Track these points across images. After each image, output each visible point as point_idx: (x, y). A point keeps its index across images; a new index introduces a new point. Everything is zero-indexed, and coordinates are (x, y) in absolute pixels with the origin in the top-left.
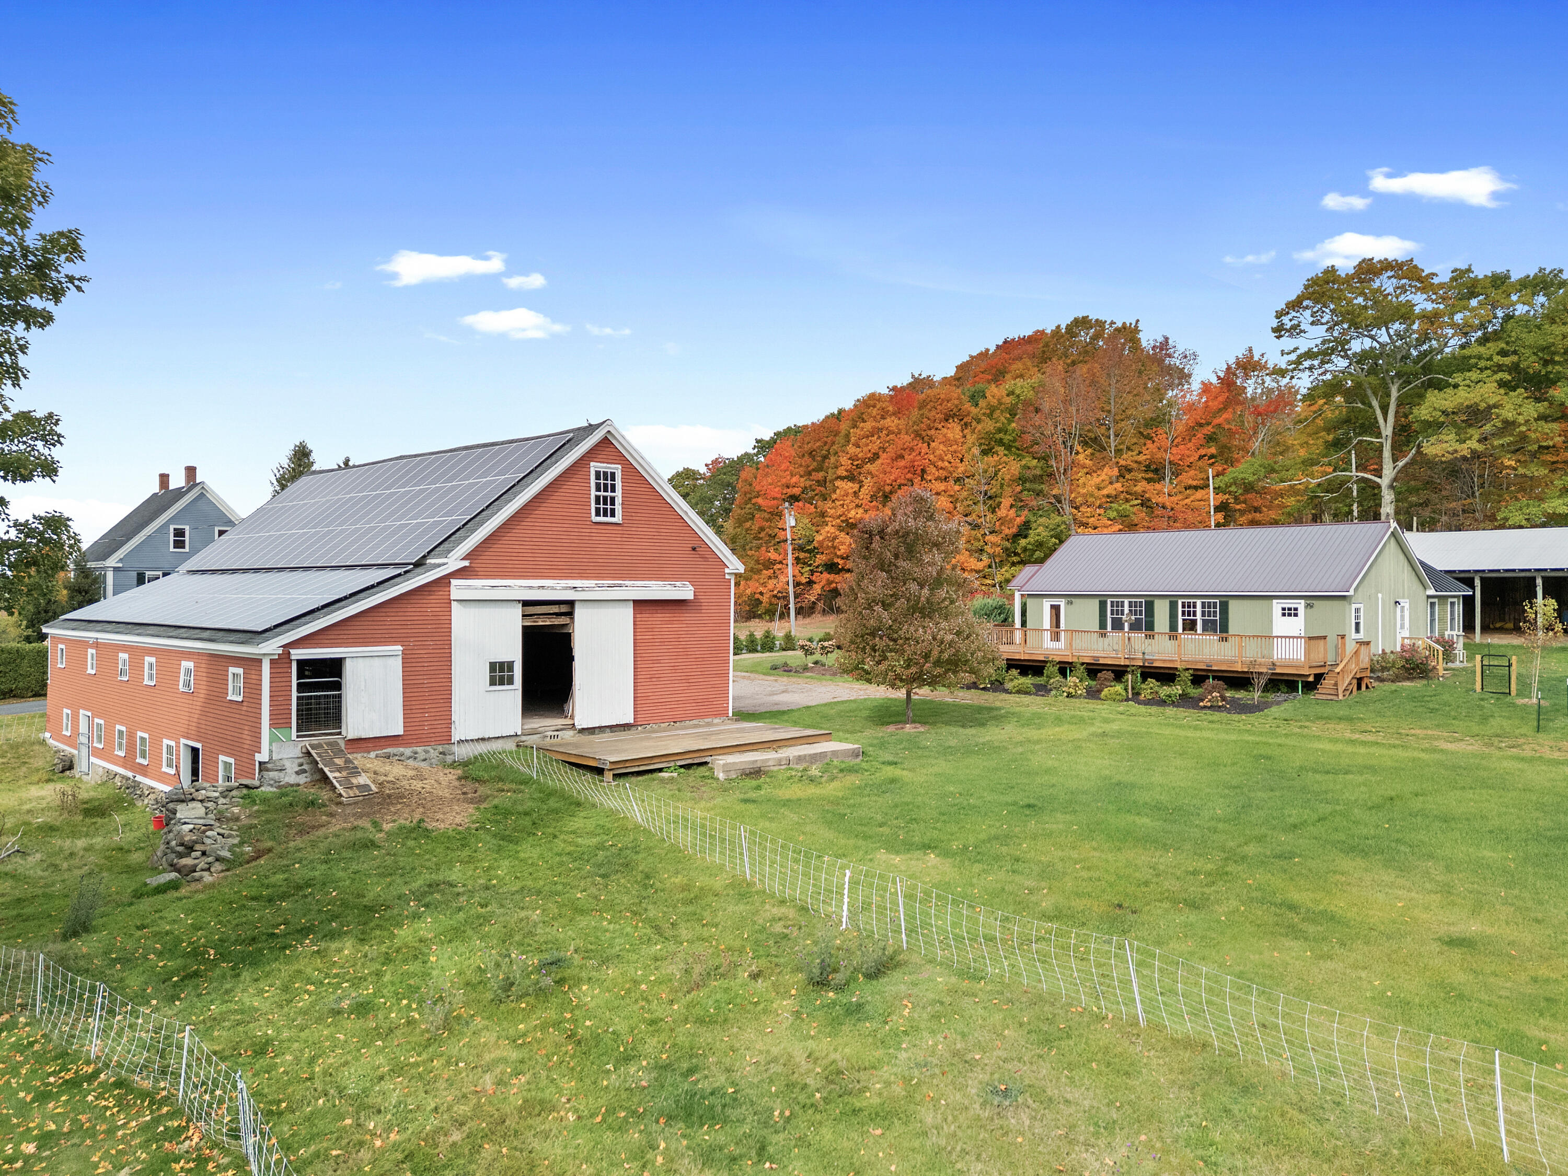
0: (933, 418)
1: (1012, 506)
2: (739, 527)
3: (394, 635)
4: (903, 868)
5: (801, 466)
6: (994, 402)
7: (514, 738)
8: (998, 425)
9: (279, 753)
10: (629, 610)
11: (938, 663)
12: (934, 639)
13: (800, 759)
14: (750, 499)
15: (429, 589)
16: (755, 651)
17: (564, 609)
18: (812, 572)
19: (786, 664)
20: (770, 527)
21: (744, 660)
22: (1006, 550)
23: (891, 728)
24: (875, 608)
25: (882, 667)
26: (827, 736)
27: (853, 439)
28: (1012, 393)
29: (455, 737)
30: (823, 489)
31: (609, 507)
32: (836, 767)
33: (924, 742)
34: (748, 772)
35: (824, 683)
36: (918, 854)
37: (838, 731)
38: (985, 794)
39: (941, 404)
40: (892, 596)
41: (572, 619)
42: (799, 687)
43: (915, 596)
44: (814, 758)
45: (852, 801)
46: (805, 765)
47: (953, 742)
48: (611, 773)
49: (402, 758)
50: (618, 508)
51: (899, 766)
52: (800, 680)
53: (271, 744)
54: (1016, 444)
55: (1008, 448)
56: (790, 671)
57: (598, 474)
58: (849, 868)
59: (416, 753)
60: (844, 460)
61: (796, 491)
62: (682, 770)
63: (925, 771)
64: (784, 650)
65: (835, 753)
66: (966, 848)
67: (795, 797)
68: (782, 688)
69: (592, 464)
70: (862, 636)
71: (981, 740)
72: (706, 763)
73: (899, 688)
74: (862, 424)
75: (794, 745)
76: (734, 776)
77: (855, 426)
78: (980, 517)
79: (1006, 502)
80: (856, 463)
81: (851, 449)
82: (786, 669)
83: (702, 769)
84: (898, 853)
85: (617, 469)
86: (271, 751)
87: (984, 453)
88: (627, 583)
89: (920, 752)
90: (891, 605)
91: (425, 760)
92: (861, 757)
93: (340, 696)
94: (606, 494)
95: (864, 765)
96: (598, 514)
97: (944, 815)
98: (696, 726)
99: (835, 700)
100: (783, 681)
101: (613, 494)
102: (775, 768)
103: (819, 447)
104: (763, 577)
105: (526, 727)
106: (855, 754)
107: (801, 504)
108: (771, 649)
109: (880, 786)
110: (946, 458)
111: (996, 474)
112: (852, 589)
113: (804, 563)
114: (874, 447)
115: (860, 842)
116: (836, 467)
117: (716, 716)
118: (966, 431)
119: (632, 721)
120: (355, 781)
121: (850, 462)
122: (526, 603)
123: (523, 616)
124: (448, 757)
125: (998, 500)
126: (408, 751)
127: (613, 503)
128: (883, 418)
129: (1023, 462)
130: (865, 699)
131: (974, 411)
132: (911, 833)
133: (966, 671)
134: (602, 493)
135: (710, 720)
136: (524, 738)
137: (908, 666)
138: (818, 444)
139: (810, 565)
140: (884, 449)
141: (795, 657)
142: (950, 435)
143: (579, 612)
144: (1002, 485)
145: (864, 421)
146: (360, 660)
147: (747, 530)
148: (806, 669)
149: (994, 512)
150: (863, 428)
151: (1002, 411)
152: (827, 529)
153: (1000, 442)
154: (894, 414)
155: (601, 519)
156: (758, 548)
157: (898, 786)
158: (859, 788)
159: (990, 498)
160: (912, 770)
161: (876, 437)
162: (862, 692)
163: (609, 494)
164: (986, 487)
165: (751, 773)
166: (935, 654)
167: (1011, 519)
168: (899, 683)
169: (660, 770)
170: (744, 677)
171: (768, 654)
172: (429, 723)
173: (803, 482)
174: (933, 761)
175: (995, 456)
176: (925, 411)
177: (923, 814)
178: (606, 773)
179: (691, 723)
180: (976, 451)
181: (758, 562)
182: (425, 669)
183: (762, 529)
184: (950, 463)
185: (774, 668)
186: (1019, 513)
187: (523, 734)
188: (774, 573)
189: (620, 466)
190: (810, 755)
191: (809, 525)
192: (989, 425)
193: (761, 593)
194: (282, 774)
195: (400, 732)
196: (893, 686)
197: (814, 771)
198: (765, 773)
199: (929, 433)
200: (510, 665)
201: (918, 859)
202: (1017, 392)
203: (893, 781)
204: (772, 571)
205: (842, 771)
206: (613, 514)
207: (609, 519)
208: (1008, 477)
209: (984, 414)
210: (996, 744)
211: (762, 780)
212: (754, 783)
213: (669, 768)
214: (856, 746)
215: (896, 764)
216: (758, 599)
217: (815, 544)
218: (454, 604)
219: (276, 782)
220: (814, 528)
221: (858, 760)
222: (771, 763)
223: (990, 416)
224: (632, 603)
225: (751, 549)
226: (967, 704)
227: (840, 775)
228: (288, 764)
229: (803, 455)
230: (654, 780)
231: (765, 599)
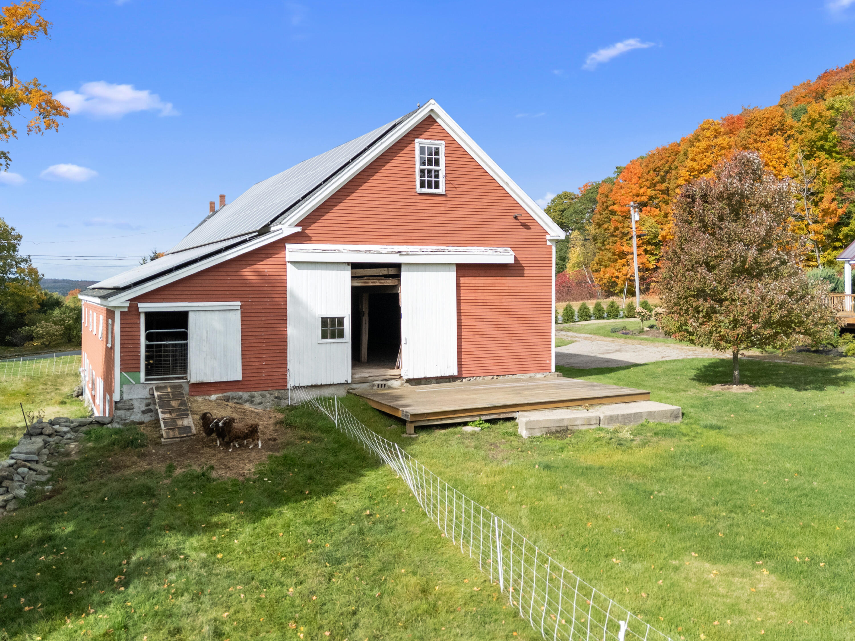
0: (759, 134)
1: (834, 200)
2: (599, 228)
3: (234, 292)
4: (722, 590)
5: (647, 180)
6: (815, 116)
7: (345, 386)
8: (819, 134)
9: (129, 394)
10: (452, 275)
11: (768, 324)
12: (763, 299)
13: (611, 419)
14: (607, 207)
15: (266, 252)
16: (602, 318)
17: (392, 271)
18: (658, 260)
19: (625, 328)
20: (623, 227)
21: (591, 325)
22: (828, 236)
23: (717, 388)
24: (699, 269)
25: (707, 328)
26: (645, 395)
27: (690, 156)
28: (832, 108)
29: (291, 384)
30: (665, 196)
31: (433, 179)
32: (650, 430)
33: (752, 405)
34: (554, 430)
35: (657, 344)
36: (744, 565)
37: (661, 389)
38: (833, 476)
39: (766, 122)
40: (716, 257)
41: (400, 281)
42: (633, 347)
43: (741, 256)
44: (627, 419)
45: (662, 474)
46: (617, 426)
47: (786, 406)
48: (413, 425)
49: (240, 401)
50: (442, 180)
51: (723, 431)
52: (635, 342)
53: (121, 386)
54: (837, 149)
55: (829, 153)
56: (628, 334)
57: (422, 149)
58: (624, 619)
59: (253, 397)
60: (683, 172)
61: (644, 199)
62: (487, 425)
63: (753, 440)
64: (627, 317)
65: (650, 414)
66: (814, 561)
67: (597, 464)
68: (617, 348)
69: (417, 140)
70: (686, 298)
71: (819, 405)
72: (513, 419)
73: (725, 348)
74: (698, 144)
75: (609, 404)
76: (539, 434)
77: (692, 145)
78: (803, 210)
79: (828, 196)
80: (693, 174)
81: (689, 163)
82: (625, 332)
83: (509, 424)
84: (714, 560)
85: (441, 145)
86: (122, 392)
87: (807, 157)
88: (451, 248)
89: (748, 416)
90: (714, 267)
91: (260, 403)
92: (680, 419)
93: (186, 345)
94: (430, 167)
95: (684, 429)
96: (422, 186)
97: (779, 503)
98: (517, 380)
99: (664, 359)
100: (620, 342)
101: (437, 168)
102: (584, 428)
103: (662, 164)
104: (618, 264)
105: (356, 376)
106: (674, 416)
107: (648, 208)
108: (616, 316)
109: (699, 455)
110: (771, 164)
111: (818, 174)
112: (675, 252)
113: (652, 254)
114: (708, 161)
115: (666, 538)
116: (677, 179)
117: (539, 371)
118: (789, 142)
119: (456, 374)
120: (180, 423)
121: (688, 173)
122: (355, 266)
123: (353, 277)
124: (283, 401)
125: (820, 195)
126: (246, 395)
127: (437, 176)
128: (716, 137)
129: (844, 163)
130: (693, 359)
131: (797, 125)
132: (735, 530)
133: (799, 333)
134: (426, 167)
135: (532, 375)
136: (354, 386)
137: (734, 328)
138: (660, 163)
139: (656, 255)
140: (716, 162)
141: (634, 323)
142: (774, 145)
143: (404, 275)
144: (824, 183)
145: (699, 141)
146: (202, 313)
147: (605, 230)
148: (642, 332)
149: (816, 205)
150: (698, 147)
151: (823, 123)
152: (670, 225)
153: (822, 148)
154: (726, 134)
155: (426, 190)
156: (615, 242)
157: (720, 456)
158: (673, 457)
159: (813, 194)
160: (739, 437)
161: (710, 152)
162: (691, 353)
163: (433, 167)
164: (809, 186)
165: (557, 432)
166: (764, 313)
167: (833, 211)
168: (723, 343)
169: (465, 424)
170: (586, 339)
171: (613, 320)
172: (266, 370)
173: (650, 192)
174: (763, 428)
175: (817, 159)
176: (753, 129)
177: (751, 499)
178: (408, 425)
179: (514, 377)
180: (800, 156)
181: (614, 254)
182: (263, 322)
183: (617, 229)
184: (775, 168)
185: (614, 331)
186: (840, 205)
187: (353, 382)
188: (627, 261)
189: (443, 142)
190: (623, 415)
191: (655, 224)
192: (812, 135)
193: (617, 277)
194: (128, 413)
195: (239, 378)
196: (717, 346)
197: (625, 434)
198: (573, 432)
199: (756, 145)
200: (341, 321)
201: (743, 575)
202: (837, 105)
203: (714, 450)
204: (625, 260)
205: (656, 434)
206: (437, 186)
207: (433, 191)
208: (828, 176)
209: (806, 126)
210: (838, 410)
211: (566, 441)
212: (558, 443)
213: (473, 422)
214: (675, 407)
215: (719, 428)
216: (615, 282)
217: (660, 238)
218: (289, 265)
219: (122, 420)
220: (659, 226)
221: (678, 422)
222: (579, 422)
223: (812, 127)
224: (454, 268)
225: (608, 244)
226: (800, 366)
227: (655, 439)
228: (136, 404)
229: (649, 172)
230: (455, 433)
231: (619, 282)
